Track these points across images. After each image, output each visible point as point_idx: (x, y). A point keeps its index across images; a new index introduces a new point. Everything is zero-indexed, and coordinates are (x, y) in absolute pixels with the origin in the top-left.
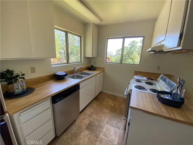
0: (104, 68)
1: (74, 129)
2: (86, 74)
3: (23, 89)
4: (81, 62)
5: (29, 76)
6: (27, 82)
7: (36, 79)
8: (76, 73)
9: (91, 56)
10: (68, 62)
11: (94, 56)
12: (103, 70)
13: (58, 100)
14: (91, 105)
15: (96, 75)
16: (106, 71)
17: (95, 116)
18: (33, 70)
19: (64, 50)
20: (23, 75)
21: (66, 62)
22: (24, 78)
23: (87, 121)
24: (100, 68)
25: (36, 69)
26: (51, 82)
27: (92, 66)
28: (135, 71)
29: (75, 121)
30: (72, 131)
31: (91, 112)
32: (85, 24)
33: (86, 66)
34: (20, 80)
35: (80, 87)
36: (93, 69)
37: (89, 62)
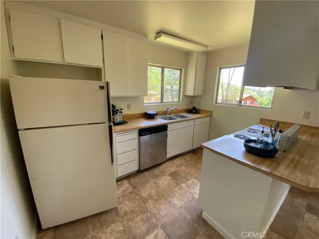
0: (211, 111)
1: (157, 171)
2: (182, 117)
3: (120, 121)
4: (179, 101)
5: (126, 112)
6: (124, 117)
7: (130, 115)
8: (169, 115)
9: (191, 94)
10: (162, 102)
11: (196, 94)
12: (210, 114)
13: (143, 134)
14: (184, 156)
15: (194, 119)
16: (215, 115)
17: (183, 168)
18: (129, 107)
19: (171, 86)
20: (121, 109)
21: (160, 101)
22: (121, 112)
23: (173, 169)
24: (205, 111)
25: (131, 106)
26: (141, 119)
27: (194, 108)
28: (261, 119)
29: (160, 165)
30: (155, 172)
31: (181, 163)
32: (187, 54)
33: (185, 107)
34: (119, 113)
35: (168, 129)
36: (194, 111)
37: (192, 103)
